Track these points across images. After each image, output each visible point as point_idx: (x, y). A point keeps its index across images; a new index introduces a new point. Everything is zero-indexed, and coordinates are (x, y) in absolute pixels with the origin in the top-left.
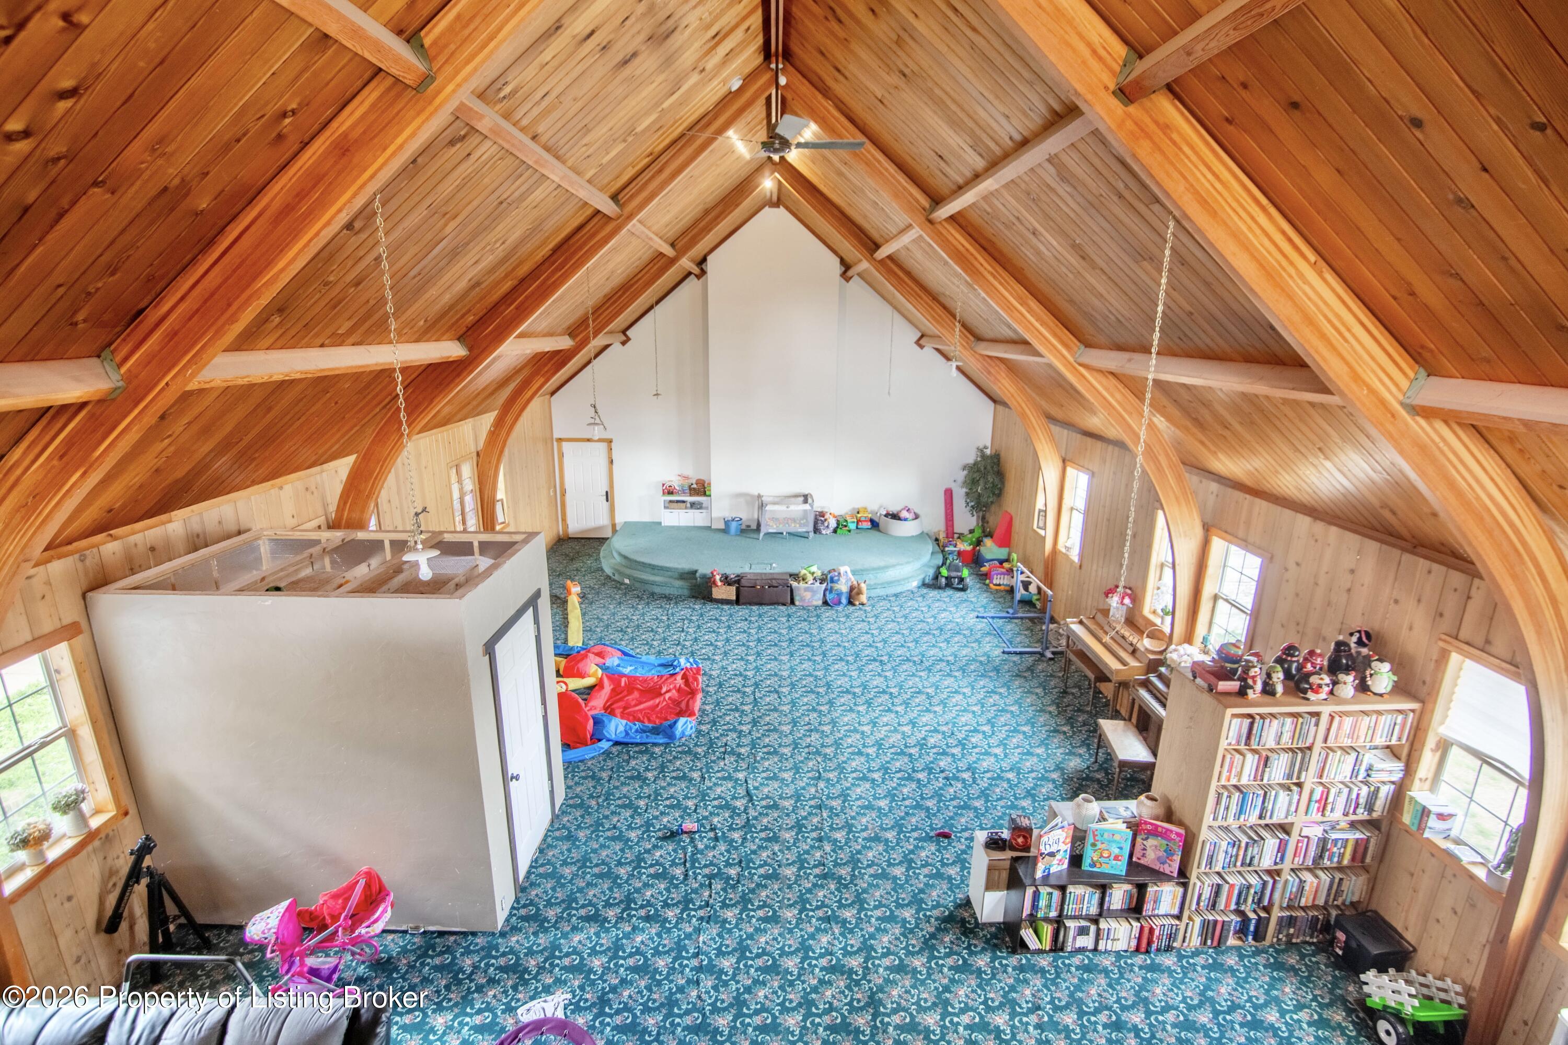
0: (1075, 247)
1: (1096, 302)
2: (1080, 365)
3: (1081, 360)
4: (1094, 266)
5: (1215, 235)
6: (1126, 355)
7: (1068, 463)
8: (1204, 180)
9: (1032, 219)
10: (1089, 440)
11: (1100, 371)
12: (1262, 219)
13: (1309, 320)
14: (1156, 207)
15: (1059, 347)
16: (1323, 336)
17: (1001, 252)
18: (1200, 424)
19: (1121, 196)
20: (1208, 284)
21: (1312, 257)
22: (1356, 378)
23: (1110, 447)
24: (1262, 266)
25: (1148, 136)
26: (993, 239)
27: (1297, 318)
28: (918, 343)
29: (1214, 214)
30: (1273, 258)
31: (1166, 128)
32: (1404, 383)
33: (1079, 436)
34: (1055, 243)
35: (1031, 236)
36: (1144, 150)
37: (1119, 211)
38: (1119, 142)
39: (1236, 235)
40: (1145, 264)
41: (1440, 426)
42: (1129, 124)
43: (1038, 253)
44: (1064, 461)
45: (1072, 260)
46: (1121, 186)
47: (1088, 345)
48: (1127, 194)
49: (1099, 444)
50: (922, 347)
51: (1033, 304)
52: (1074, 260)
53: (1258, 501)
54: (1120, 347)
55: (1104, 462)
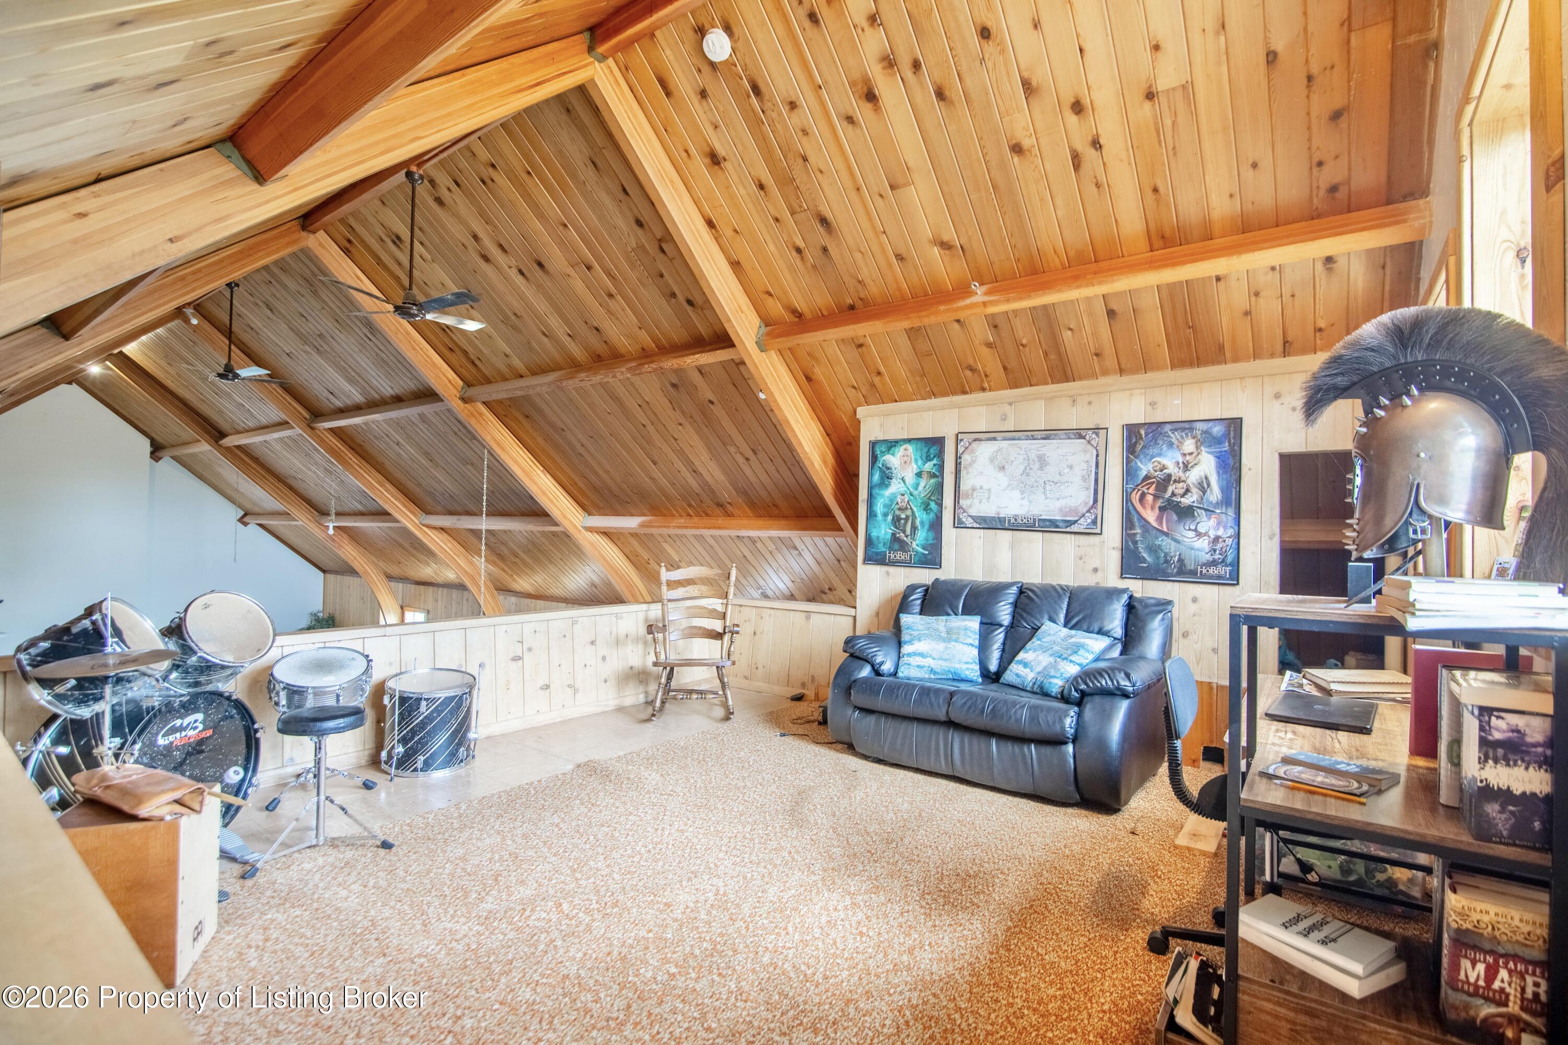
0: (427, 454)
1: (436, 486)
2: (424, 525)
3: (424, 522)
4: (437, 465)
5: (504, 457)
6: (455, 518)
7: (405, 608)
8: (498, 436)
9: (397, 437)
10: (422, 587)
11: (435, 528)
12: (521, 452)
13: (545, 494)
14: (475, 442)
15: (409, 514)
16: (550, 499)
17: (366, 452)
18: (501, 557)
19: (456, 434)
20: (499, 476)
21: (542, 468)
22: (565, 516)
23: (440, 589)
24: (524, 471)
25: (474, 416)
26: (363, 444)
27: (539, 492)
28: (241, 520)
29: (503, 449)
30: (527, 468)
31: (481, 414)
32: (581, 518)
33: (413, 586)
34: (412, 451)
35: (395, 446)
36: (473, 422)
37: (454, 439)
38: (463, 417)
39: (512, 458)
40: (469, 466)
41: (596, 535)
42: (466, 411)
43: (399, 455)
44: (402, 608)
45: (423, 461)
46: (456, 429)
47: (428, 513)
48: (459, 433)
49: (431, 588)
50: (245, 524)
51: (388, 485)
52: (424, 461)
53: (538, 602)
54: (451, 513)
55: (436, 601)
